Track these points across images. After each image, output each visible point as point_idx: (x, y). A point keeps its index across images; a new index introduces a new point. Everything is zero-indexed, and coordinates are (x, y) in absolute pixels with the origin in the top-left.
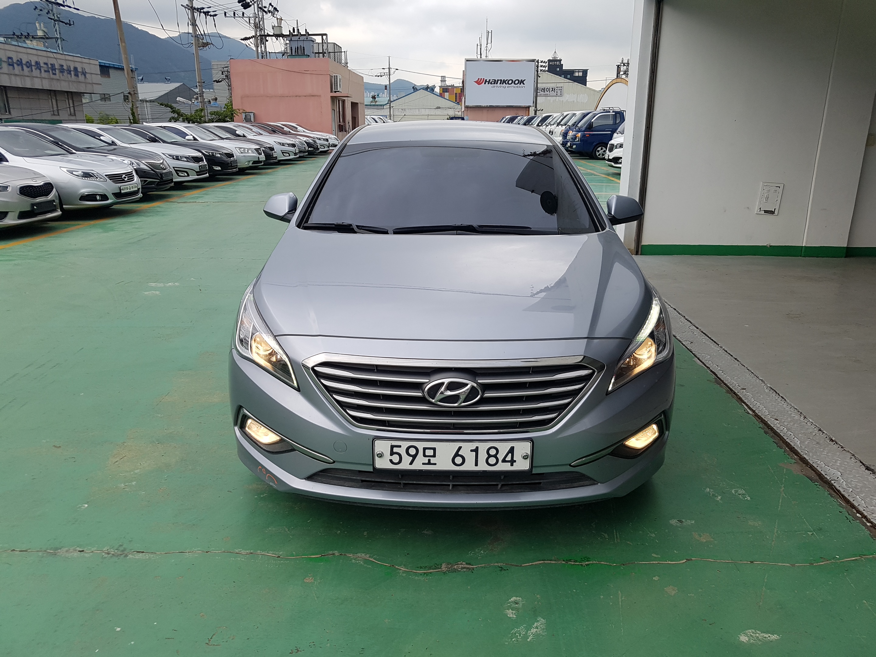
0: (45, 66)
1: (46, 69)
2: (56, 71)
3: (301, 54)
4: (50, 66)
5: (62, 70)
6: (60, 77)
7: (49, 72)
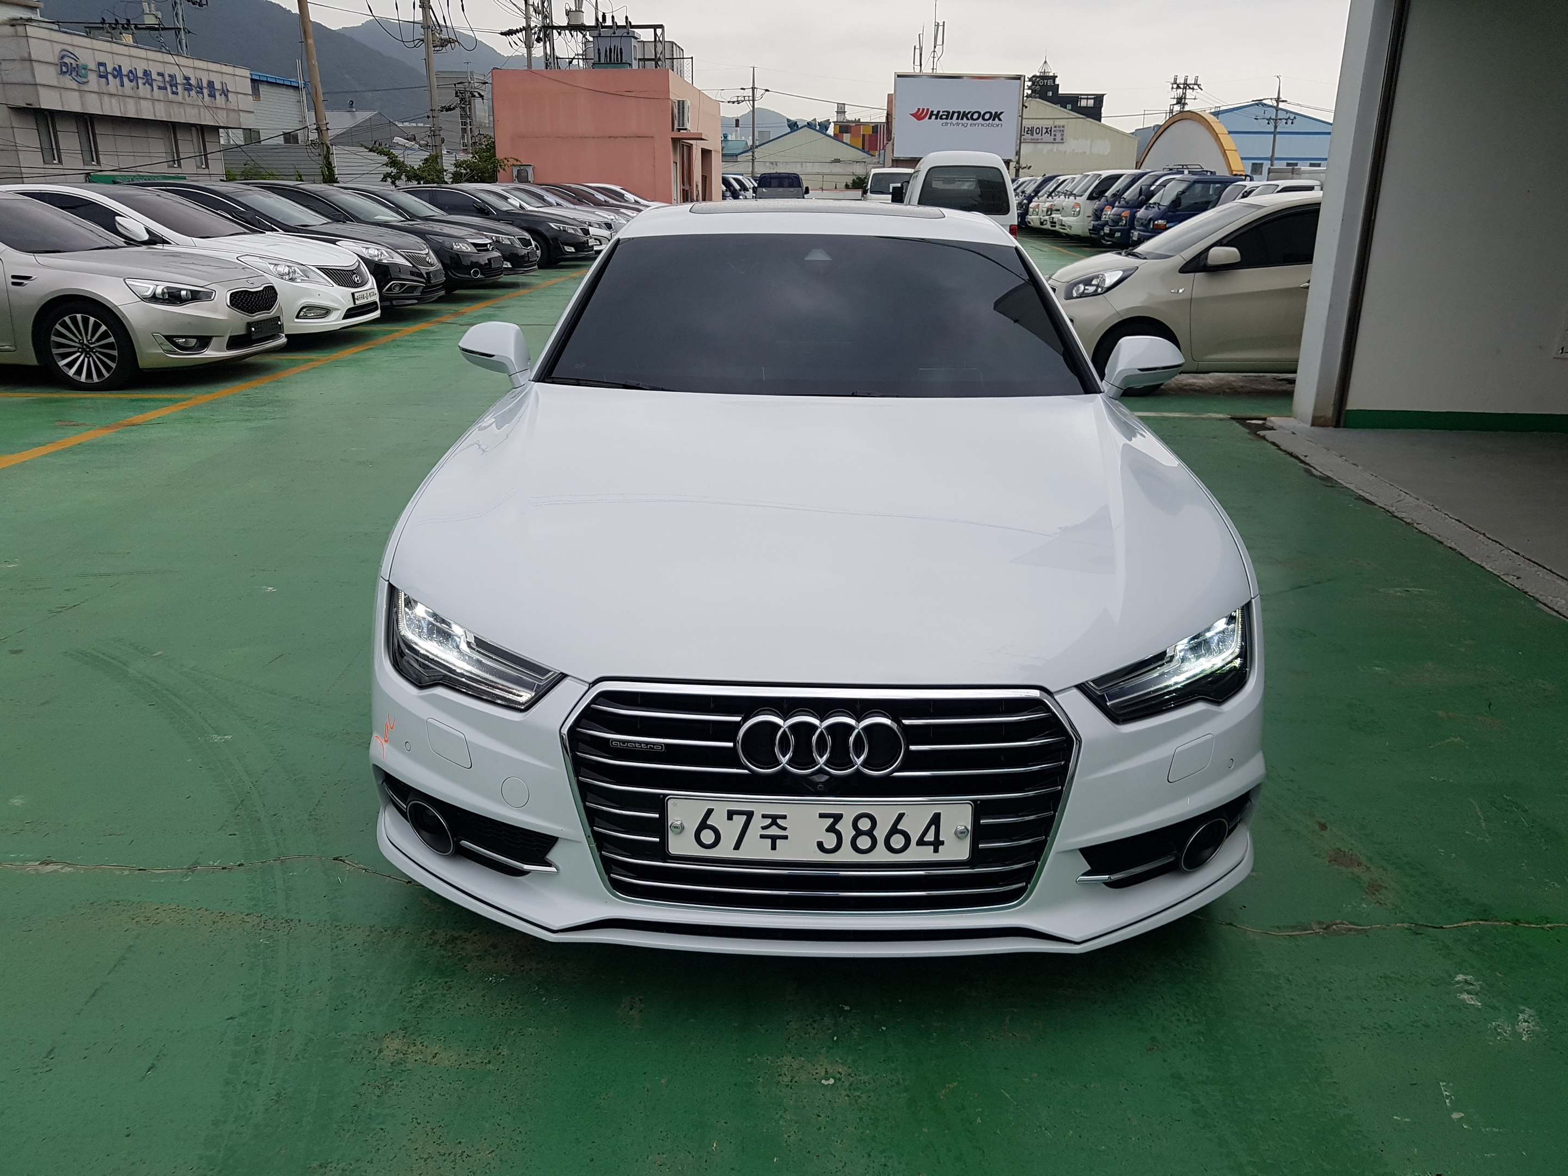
0: (160, 78)
1: (162, 85)
2: (177, 89)
3: (616, 62)
4: (167, 79)
5: (188, 86)
6: (184, 98)
7: (166, 89)
